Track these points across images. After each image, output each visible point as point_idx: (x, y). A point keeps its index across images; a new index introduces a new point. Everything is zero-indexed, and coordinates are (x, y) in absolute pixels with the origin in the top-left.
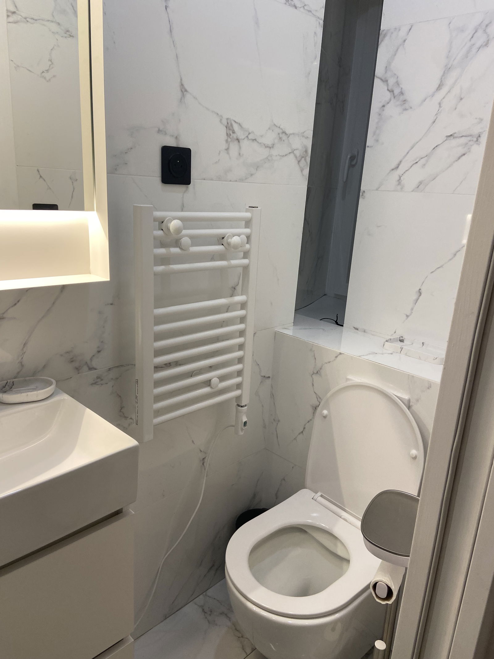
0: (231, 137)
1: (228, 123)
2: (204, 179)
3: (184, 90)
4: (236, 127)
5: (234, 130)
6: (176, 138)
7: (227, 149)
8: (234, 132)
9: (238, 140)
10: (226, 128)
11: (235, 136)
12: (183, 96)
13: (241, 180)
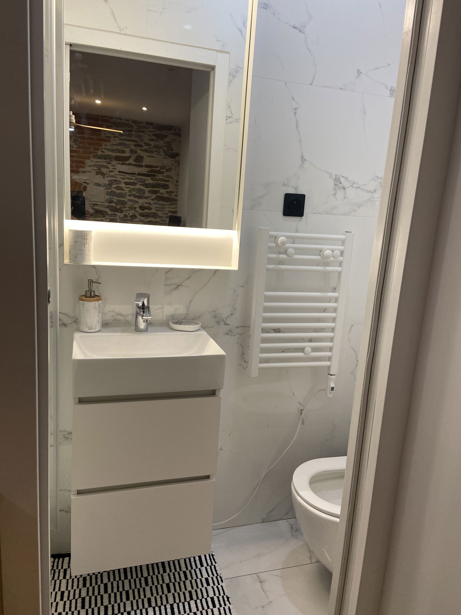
0: (338, 186)
1: (336, 178)
2: (315, 213)
3: (303, 160)
4: (342, 180)
5: (341, 182)
6: (296, 188)
7: (335, 194)
8: (341, 183)
9: (344, 188)
10: (335, 180)
11: (341, 185)
12: (303, 163)
13: (345, 214)
